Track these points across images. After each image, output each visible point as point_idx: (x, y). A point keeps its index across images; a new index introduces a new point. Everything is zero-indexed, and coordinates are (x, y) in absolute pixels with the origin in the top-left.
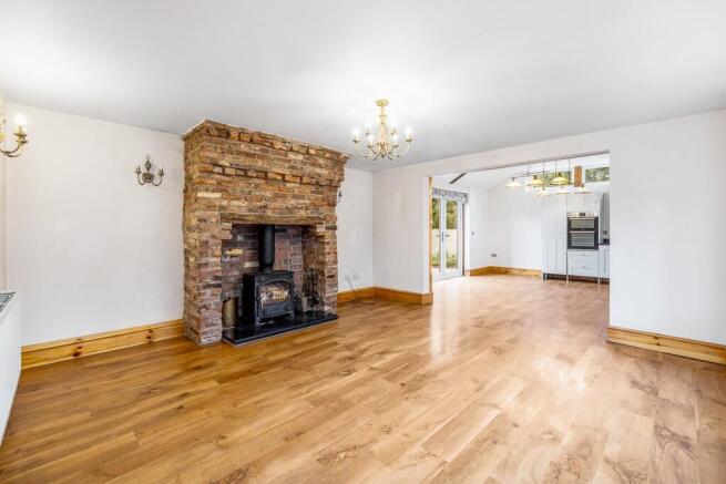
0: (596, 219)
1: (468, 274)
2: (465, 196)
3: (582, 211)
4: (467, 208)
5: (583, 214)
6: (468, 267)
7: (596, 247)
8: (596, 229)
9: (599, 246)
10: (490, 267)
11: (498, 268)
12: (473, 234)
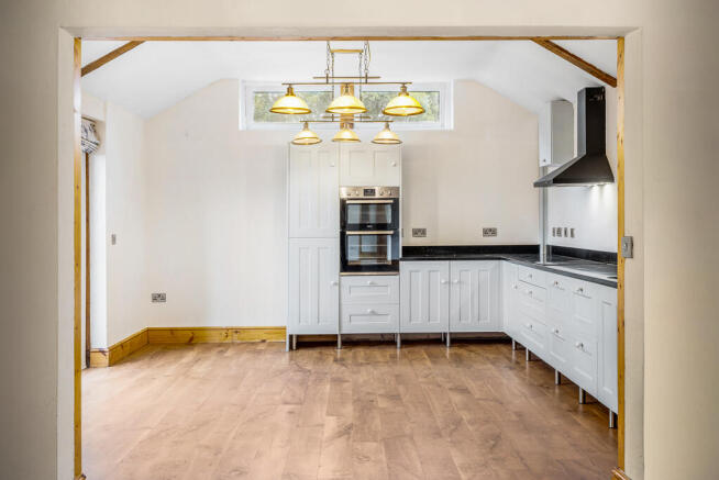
0: (395, 206)
1: (103, 359)
3: (369, 186)
5: (369, 192)
7: (394, 267)
8: (395, 225)
9: (401, 263)
10: (148, 330)
11: (172, 330)
12: (114, 239)
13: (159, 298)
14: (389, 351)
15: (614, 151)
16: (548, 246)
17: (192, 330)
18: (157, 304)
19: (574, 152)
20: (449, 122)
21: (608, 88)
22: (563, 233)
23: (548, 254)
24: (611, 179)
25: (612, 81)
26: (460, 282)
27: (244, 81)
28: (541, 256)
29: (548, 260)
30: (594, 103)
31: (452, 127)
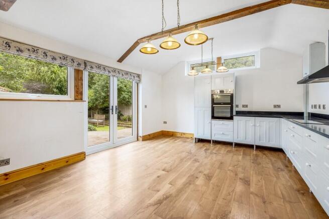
0: (232, 96)
1: (140, 139)
2: (139, 76)
3: (221, 89)
4: (141, 86)
5: (222, 92)
6: (141, 134)
7: (231, 118)
8: (231, 103)
9: (234, 117)
10: (162, 131)
11: (168, 131)
12: (146, 106)
13: (165, 123)
14: (229, 148)
16: (309, 113)
17: (173, 132)
18: (165, 124)
20: (258, 65)
22: (318, 107)
23: (309, 116)
26: (260, 126)
27: (187, 62)
28: (305, 118)
29: (309, 119)
31: (259, 67)
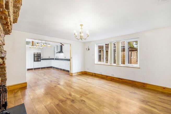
5: (37, 53)
9: (41, 60)
15: (63, 51)
19: (59, 50)
21: (63, 46)
24: (63, 53)
25: (63, 45)
28: (54, 59)
30: (61, 47)
